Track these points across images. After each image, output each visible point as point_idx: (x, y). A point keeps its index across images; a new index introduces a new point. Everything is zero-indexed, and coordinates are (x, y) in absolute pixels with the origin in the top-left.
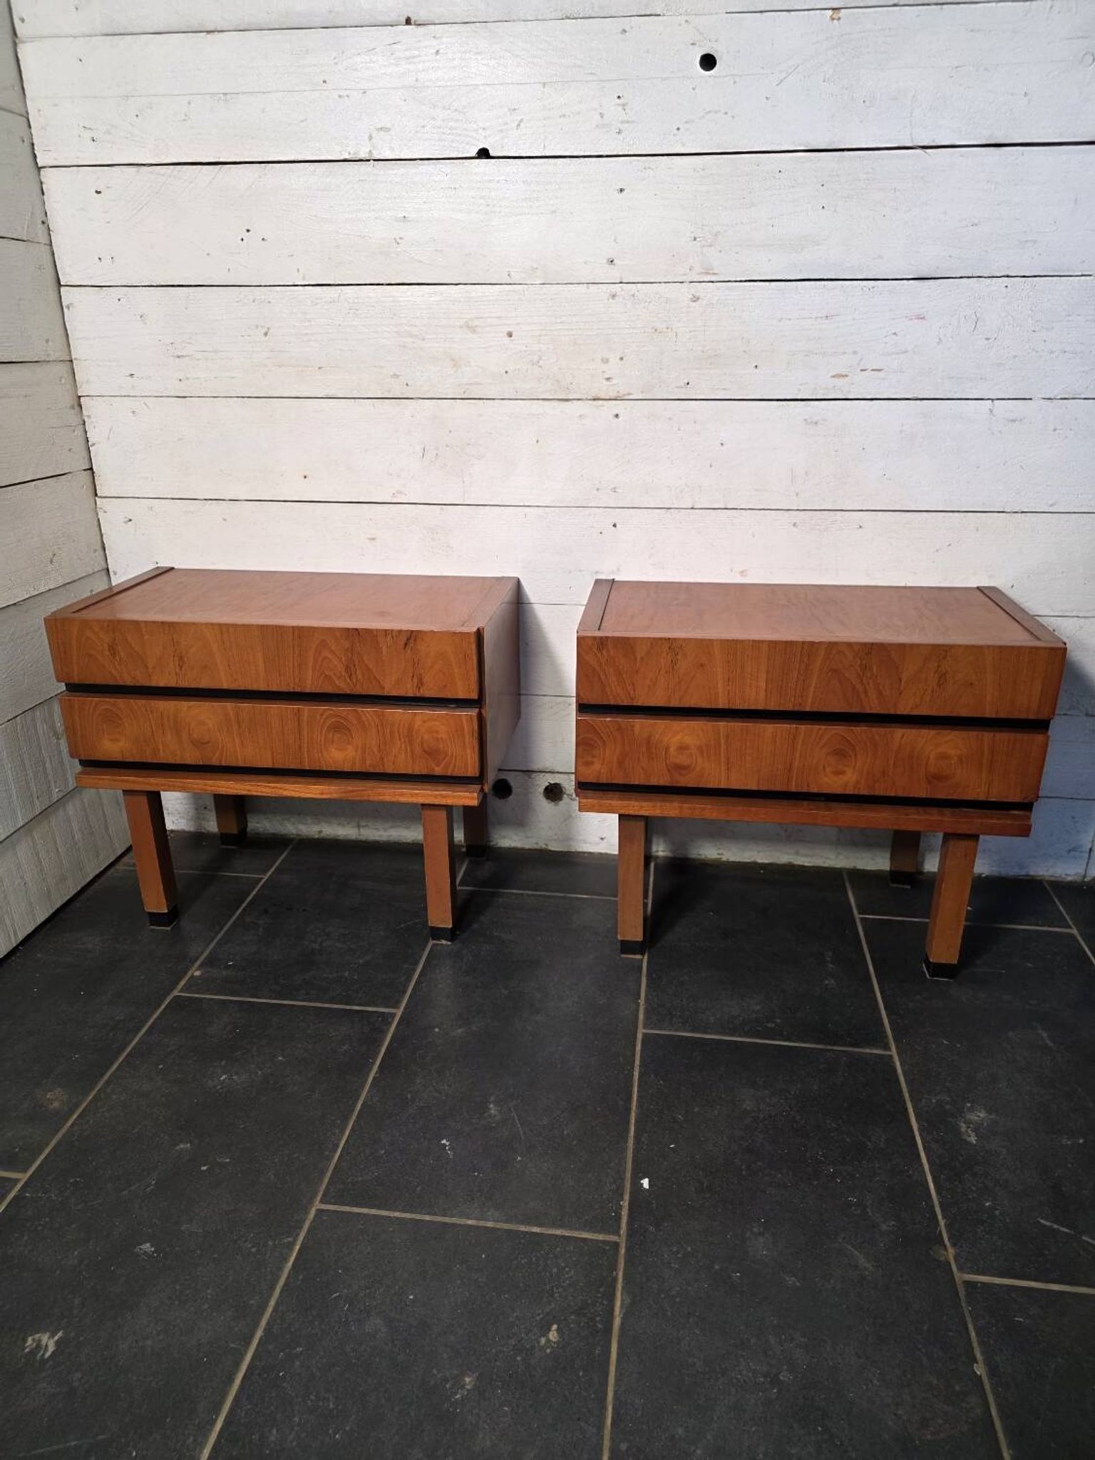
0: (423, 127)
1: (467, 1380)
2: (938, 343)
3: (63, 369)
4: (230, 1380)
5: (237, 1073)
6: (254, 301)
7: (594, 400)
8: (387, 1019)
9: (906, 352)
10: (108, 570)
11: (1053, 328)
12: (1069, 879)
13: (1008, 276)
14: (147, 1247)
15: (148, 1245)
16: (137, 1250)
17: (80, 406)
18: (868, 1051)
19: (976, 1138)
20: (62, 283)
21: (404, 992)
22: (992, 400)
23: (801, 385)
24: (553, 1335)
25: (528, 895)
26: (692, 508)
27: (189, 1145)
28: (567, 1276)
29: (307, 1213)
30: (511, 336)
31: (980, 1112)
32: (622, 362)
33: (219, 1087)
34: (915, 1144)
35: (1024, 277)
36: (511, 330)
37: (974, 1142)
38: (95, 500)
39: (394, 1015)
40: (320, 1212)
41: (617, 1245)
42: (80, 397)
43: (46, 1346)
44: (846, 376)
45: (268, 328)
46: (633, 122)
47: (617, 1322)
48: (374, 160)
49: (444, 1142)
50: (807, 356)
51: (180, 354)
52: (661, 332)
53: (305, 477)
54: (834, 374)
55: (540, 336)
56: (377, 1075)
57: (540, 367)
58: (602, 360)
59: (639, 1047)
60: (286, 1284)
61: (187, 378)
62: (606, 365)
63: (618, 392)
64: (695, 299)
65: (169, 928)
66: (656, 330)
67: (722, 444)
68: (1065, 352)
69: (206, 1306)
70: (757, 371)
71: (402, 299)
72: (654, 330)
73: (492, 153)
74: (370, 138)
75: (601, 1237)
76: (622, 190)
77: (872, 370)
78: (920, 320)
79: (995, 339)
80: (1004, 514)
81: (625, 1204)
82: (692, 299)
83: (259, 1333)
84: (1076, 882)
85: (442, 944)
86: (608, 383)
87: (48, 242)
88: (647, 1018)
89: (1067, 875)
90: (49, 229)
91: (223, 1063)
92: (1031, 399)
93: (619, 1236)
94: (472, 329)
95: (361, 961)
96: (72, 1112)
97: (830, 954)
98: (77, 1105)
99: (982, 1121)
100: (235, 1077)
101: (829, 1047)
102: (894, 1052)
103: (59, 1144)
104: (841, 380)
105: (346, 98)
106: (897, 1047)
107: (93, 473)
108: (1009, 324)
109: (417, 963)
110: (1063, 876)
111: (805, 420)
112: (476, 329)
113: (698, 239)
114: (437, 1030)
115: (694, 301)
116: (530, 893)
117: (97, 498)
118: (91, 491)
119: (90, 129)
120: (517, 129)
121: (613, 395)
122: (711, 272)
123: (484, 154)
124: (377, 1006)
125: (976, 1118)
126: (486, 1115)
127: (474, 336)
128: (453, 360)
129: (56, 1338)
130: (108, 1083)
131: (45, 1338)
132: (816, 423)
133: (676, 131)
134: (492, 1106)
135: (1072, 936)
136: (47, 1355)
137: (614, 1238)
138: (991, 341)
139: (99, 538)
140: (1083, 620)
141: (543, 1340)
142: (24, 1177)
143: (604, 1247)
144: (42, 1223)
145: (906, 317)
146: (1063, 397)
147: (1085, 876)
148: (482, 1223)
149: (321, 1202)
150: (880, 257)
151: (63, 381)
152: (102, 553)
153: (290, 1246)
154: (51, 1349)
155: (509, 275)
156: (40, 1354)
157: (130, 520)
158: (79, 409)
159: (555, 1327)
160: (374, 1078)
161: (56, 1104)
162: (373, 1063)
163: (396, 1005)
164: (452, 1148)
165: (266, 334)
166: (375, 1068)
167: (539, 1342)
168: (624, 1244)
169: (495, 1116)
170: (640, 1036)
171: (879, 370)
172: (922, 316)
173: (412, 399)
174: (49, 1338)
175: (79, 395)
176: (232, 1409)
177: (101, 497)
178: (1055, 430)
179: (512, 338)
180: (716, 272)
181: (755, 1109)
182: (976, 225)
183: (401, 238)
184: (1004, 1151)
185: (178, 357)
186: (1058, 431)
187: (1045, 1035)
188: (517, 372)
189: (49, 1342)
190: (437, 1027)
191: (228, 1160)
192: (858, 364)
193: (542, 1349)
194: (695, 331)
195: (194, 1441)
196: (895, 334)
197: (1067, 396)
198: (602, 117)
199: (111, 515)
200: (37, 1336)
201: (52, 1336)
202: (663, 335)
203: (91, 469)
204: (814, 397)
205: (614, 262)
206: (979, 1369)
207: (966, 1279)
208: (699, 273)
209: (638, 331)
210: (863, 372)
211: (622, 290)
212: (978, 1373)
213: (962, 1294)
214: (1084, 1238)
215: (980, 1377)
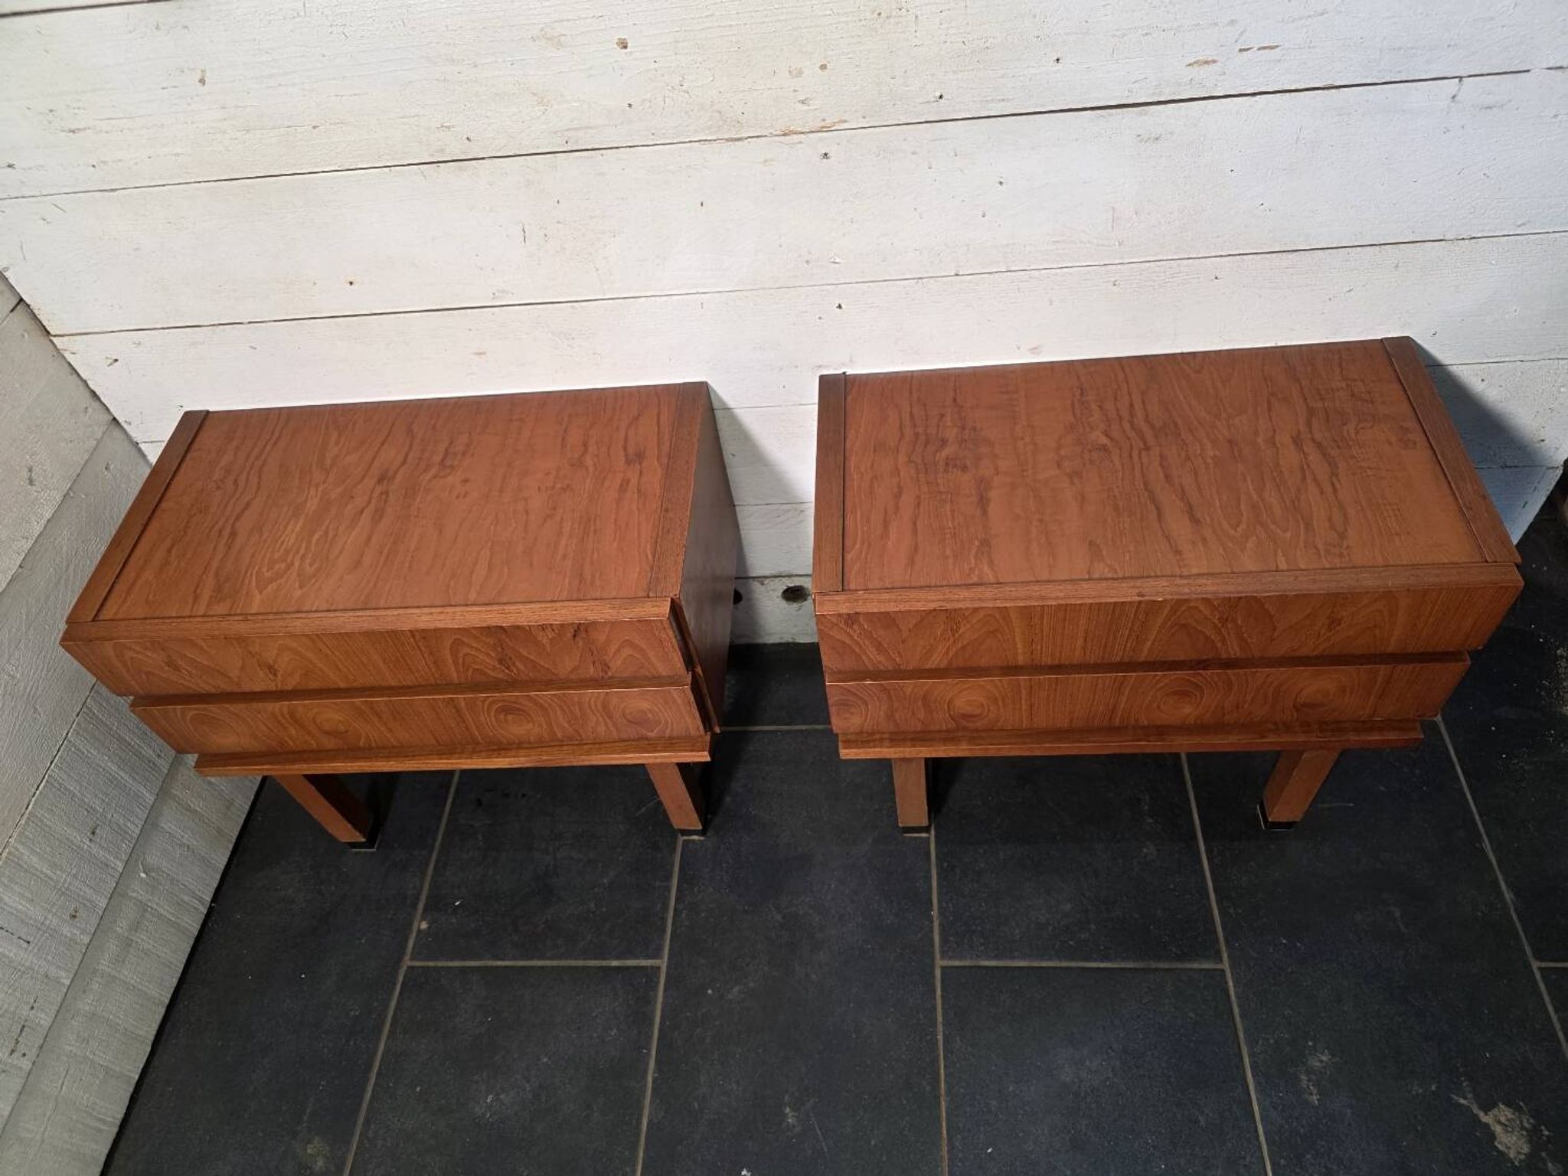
5: (503, 1090)
7: (786, 135)
8: (651, 979)
9: (1323, 12)
10: (115, 419)
18: (1196, 966)
19: (1318, 1097)
21: (664, 927)
22: (1461, 78)
23: (1135, 83)
26: (957, 275)
30: (625, 47)
31: (1323, 1053)
32: (826, 72)
33: (488, 1116)
36: (623, 37)
37: (1316, 1103)
38: (51, 341)
39: (658, 971)
44: (1214, 61)
45: (204, 71)
49: (745, 1172)
50: (1147, 34)
51: (70, 126)
52: (888, 17)
53: (351, 283)
54: (1192, 61)
55: (677, 42)
56: (656, 1075)
57: (686, 92)
58: (791, 72)
61: (104, 162)
62: (798, 80)
63: (823, 119)
65: (374, 850)
67: (1001, 183)
70: (1058, 66)
72: (875, 15)
77: (1259, 49)
80: (1442, 242)
85: (693, 841)
86: (805, 107)
88: (944, 941)
91: (484, 1075)
92: (1528, 71)
94: (557, 42)
96: (341, 1171)
99: (1325, 1068)
102: (1226, 965)
104: (1204, 69)
106: (1229, 957)
107: (28, 306)
111: (1139, 132)
112: (562, 39)
114: (710, 992)
117: (51, 338)
118: (39, 332)
121: (819, 124)
124: (636, 957)
125: (1318, 1064)
126: (784, 1125)
127: (561, 52)
128: (535, 94)
132: (1157, 139)
134: (788, 1110)
139: (82, 388)
152: (96, 404)
157: (116, 360)
160: (654, 1081)
161: (321, 1163)
162: (649, 1054)
163: (658, 952)
165: (202, 81)
166: (652, 1063)
169: (794, 1126)
170: (938, 974)
171: (1272, 48)
173: (483, 159)
177: (57, 336)
179: (628, 50)
181: (1075, 1080)
184: (1348, 1112)
187: (1397, 913)
188: (648, 104)
190: (709, 986)
192: (1237, 42)
199: (85, 356)
202: (892, 20)
203: (21, 300)
204: (1155, 99)
209: (848, 19)
210: (1243, 54)
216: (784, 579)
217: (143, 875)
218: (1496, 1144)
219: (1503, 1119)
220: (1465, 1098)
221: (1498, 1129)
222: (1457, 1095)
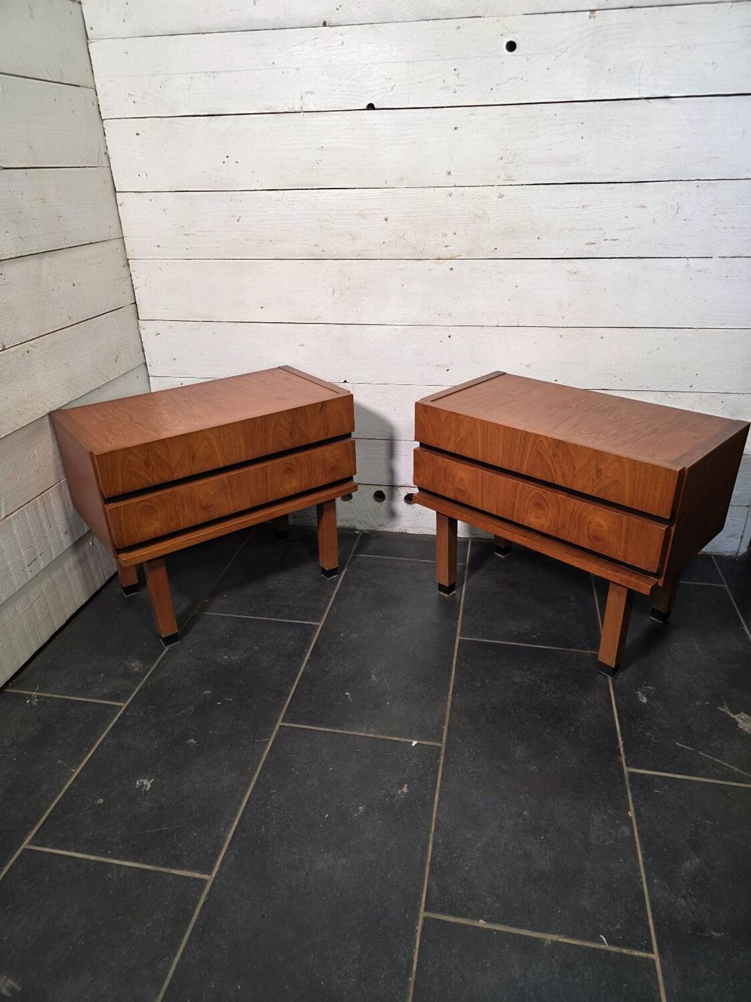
0: (334, 91)
1: (360, 808)
2: (653, 223)
3: (118, 243)
4: (240, 804)
5: (233, 655)
6: (231, 201)
7: (438, 259)
8: (314, 628)
9: (633, 228)
10: (146, 363)
11: (727, 213)
12: (728, 554)
13: (699, 180)
14: (192, 740)
15: (193, 740)
16: (187, 742)
17: (128, 265)
19: (646, 700)
20: (117, 191)
21: (324, 613)
22: (688, 258)
23: (566, 249)
24: (405, 789)
25: (395, 560)
26: (497, 326)
27: (210, 692)
28: (413, 762)
29: (274, 727)
30: (387, 220)
31: (651, 686)
32: (456, 236)
33: (223, 662)
34: (611, 703)
35: (709, 180)
36: (386, 216)
37: (645, 702)
39: (318, 626)
40: (281, 726)
41: (440, 748)
42: (128, 259)
43: (146, 785)
44: (595, 243)
45: (240, 217)
46: (464, 85)
47: (439, 785)
48: (304, 112)
49: (347, 693)
50: (570, 231)
51: (186, 233)
52: (479, 217)
53: (262, 308)
54: (587, 242)
55: (405, 220)
56: (310, 658)
57: (405, 239)
58: (443, 235)
59: (456, 647)
60: (266, 760)
61: (192, 248)
62: (445, 238)
63: (452, 254)
64: (501, 196)
66: (476, 216)
67: (517, 287)
68: (734, 228)
69: (225, 770)
70: (539, 240)
71: (320, 198)
72: (475, 216)
73: (376, 107)
74: (302, 98)
75: (431, 743)
76: (456, 128)
77: (612, 240)
78: (643, 208)
79: (690, 220)
80: (693, 329)
81: (445, 728)
82: (498, 196)
83: (253, 783)
84: (732, 556)
86: (447, 249)
87: (109, 165)
88: (462, 631)
89: (727, 552)
90: (109, 157)
91: (225, 650)
92: (712, 257)
93: (441, 743)
94: (364, 217)
95: (299, 596)
96: (146, 673)
97: (573, 597)
98: (149, 670)
99: (651, 691)
100: (232, 657)
101: (567, 650)
103: (141, 689)
104: (591, 246)
105: (287, 73)
107: (136, 305)
108: (699, 211)
109: (330, 597)
110: (724, 552)
111: (568, 271)
112: (366, 216)
113: (503, 159)
114: (342, 635)
115: (501, 198)
116: (396, 558)
117: (139, 321)
118: (135, 317)
119: (133, 95)
120: (392, 91)
121: (450, 256)
122: (511, 179)
123: (371, 107)
124: (308, 621)
125: (648, 689)
126: (370, 680)
127: (365, 221)
128: (351, 235)
129: (151, 782)
130: (163, 659)
131: (145, 782)
132: (575, 273)
133: (490, 90)
134: (373, 676)
135: (724, 589)
136: (147, 789)
137: (438, 744)
138: (687, 221)
139: (140, 344)
140: (741, 396)
141: (400, 792)
142: (124, 705)
143: (433, 748)
144: (137, 727)
145: (634, 206)
146: (733, 256)
147: (737, 553)
148: (367, 735)
149: (282, 722)
150: (618, 168)
151: (119, 251)
152: (142, 353)
153: (267, 743)
154: (149, 786)
155: (386, 183)
156: (144, 788)
157: (159, 334)
158: (128, 267)
159: (406, 785)
160: (308, 660)
161: (137, 669)
162: (307, 651)
163: (319, 620)
164: (351, 696)
165: (238, 220)
166: (308, 655)
167: (397, 792)
168: (444, 748)
169: (375, 681)
170: (457, 641)
171: (616, 240)
172: (643, 206)
173: (326, 259)
174: (147, 781)
175: (128, 258)
176: (242, 817)
177: (141, 320)
178: (726, 277)
179: (388, 222)
180: (514, 179)
181: (521, 681)
182: (679, 147)
183: (320, 160)
184: (662, 707)
185: (186, 235)
186: (728, 278)
187: (697, 645)
188: (390, 243)
189: (148, 784)
190: (342, 633)
191: (231, 700)
192: (603, 236)
193: (399, 795)
194: (500, 216)
195: (224, 829)
196: (626, 217)
197: (735, 255)
198: (444, 82)
199: (148, 331)
200: (141, 780)
201: (149, 781)
202: (481, 218)
203: (135, 303)
204: (574, 257)
205: (451, 173)
206: (631, 814)
207: (629, 771)
208: (504, 180)
209: (465, 217)
210: (605, 241)
211: (456, 191)
212: (630, 816)
213: (627, 779)
214: (700, 753)
215: (631, 818)
216: (406, 488)
217: (91, 544)
218: (738, 725)
219: (743, 718)
220: (724, 709)
221: (740, 721)
222: (720, 707)
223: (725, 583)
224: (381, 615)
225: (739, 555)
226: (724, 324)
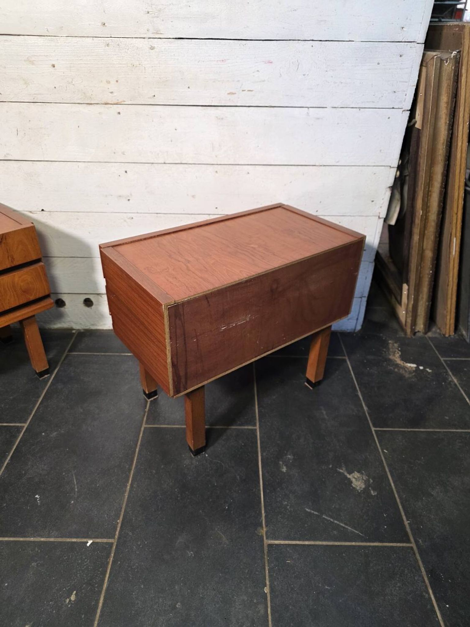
2: (280, 77)
7: (106, 104)
8: (19, 429)
9: (264, 81)
11: (336, 70)
12: (348, 331)
13: (313, 40)
18: (246, 427)
19: (286, 469)
21: (30, 414)
22: (308, 108)
23: (213, 98)
24: (73, 598)
25: (101, 355)
26: (165, 163)
28: (85, 564)
30: (54, 67)
31: (290, 455)
32: (118, 83)
35: (321, 41)
36: (53, 63)
37: (285, 471)
39: (23, 427)
41: (112, 544)
44: (235, 93)
47: (105, 586)
49: (37, 496)
50: (214, 82)
52: (136, 67)
54: (229, 92)
55: (71, 67)
56: (9, 462)
57: (73, 85)
58: (107, 82)
59: (141, 435)
62: (109, 85)
63: (118, 100)
64: (152, 48)
67: (176, 129)
68: (342, 83)
70: (189, 90)
72: (132, 66)
75: (104, 540)
77: (248, 91)
78: (270, 64)
79: (308, 75)
80: (315, 166)
81: (120, 521)
82: (150, 48)
84: (351, 333)
86: (112, 95)
88: (148, 419)
89: (348, 329)
92: (326, 107)
93: (114, 539)
94: (32, 63)
95: (11, 398)
99: (290, 460)
102: (257, 427)
104: (233, 96)
106: (259, 425)
108: (314, 67)
109: (39, 397)
110: (345, 330)
111: (217, 117)
112: (34, 62)
113: (150, 13)
114: (43, 434)
115: (152, 49)
116: (103, 354)
121: (116, 102)
122: (159, 32)
125: (288, 459)
127: (33, 66)
128: (24, 80)
132: (222, 119)
134: (64, 474)
135: (345, 361)
137: (110, 541)
138: (306, 76)
140: (352, 218)
141: (67, 601)
143: (106, 546)
145: (263, 62)
146: (342, 106)
147: (355, 329)
148: (48, 540)
150: (248, 27)
155: (47, 30)
159: (75, 592)
162: (8, 455)
163: (25, 421)
164: (40, 499)
166: (9, 458)
167: (65, 603)
168: (116, 543)
169: (64, 480)
171: (252, 91)
172: (270, 62)
178: (338, 124)
179: (55, 68)
180: (162, 33)
181: (190, 464)
182: (296, 10)
184: (297, 474)
187: (325, 413)
188: (61, 88)
190: (44, 432)
192: (241, 87)
193: (67, 606)
194: (155, 66)
196: (258, 71)
197: (343, 106)
202: (138, 68)
204: (220, 105)
205: (106, 24)
206: (267, 590)
207: (269, 543)
208: (153, 33)
209: (124, 66)
210: (244, 92)
211: (112, 42)
212: (266, 592)
213: (266, 551)
214: (324, 516)
215: (266, 594)
218: (352, 485)
219: (356, 477)
220: (342, 470)
221: (354, 480)
222: (339, 469)
223: (346, 355)
224: (81, 410)
225: (356, 331)
226: (338, 162)
